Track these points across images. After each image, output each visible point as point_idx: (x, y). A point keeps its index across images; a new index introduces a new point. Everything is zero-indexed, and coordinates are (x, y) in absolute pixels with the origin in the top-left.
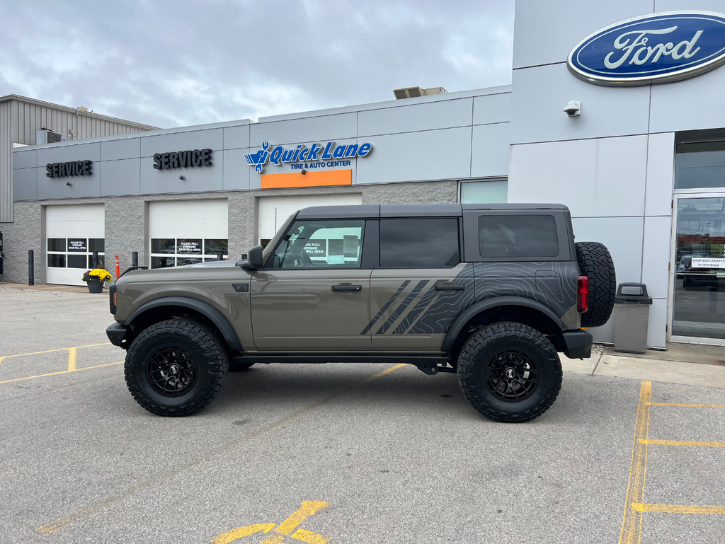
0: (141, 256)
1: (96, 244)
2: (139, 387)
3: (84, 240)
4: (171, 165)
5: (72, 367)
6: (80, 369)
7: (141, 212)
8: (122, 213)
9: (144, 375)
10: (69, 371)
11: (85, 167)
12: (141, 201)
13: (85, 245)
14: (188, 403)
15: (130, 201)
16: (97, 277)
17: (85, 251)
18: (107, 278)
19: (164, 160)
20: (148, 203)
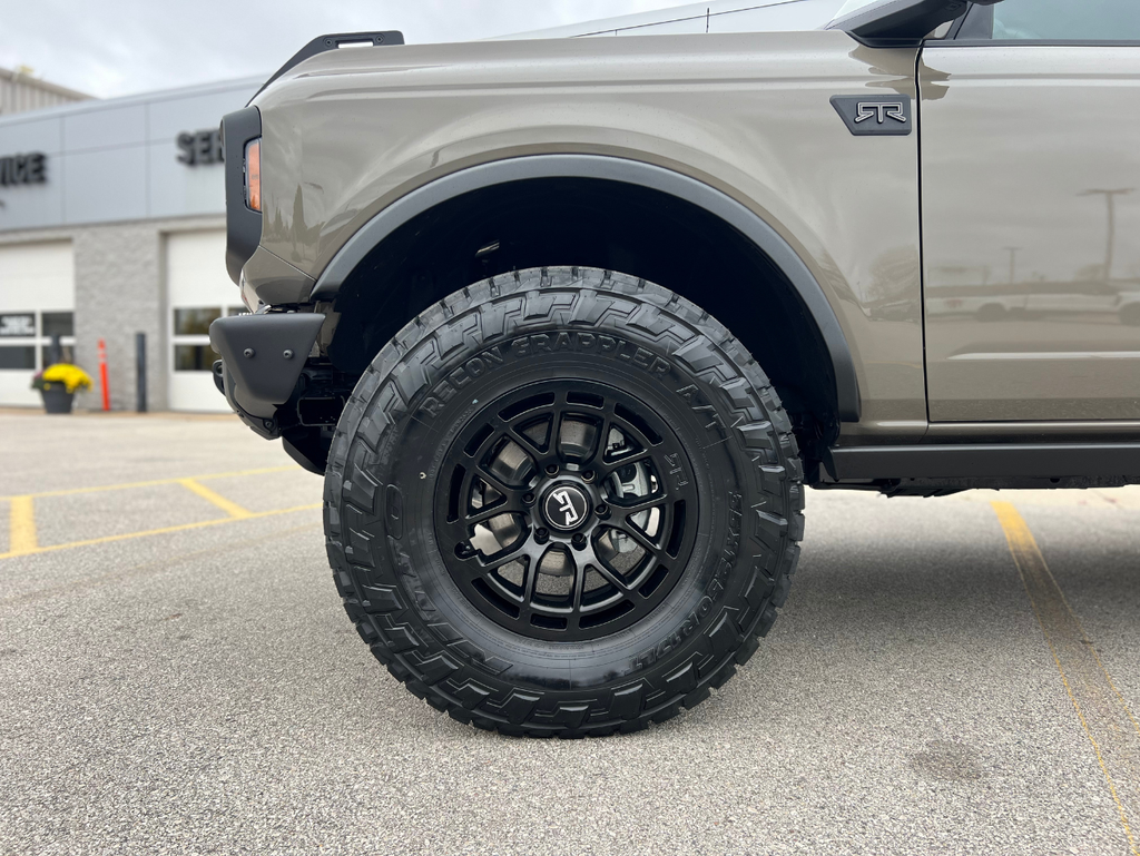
0: (152, 342)
1: (57, 323)
2: (403, 593)
3: (32, 316)
4: (215, 153)
5: (23, 542)
6: (54, 548)
7: (151, 253)
8: (111, 257)
9: (426, 536)
10: (14, 554)
11: (31, 166)
12: (151, 233)
13: (33, 324)
14: (647, 665)
15: (127, 232)
16: (60, 383)
17: (32, 335)
18: (82, 386)
19: (199, 146)
20: (165, 236)
